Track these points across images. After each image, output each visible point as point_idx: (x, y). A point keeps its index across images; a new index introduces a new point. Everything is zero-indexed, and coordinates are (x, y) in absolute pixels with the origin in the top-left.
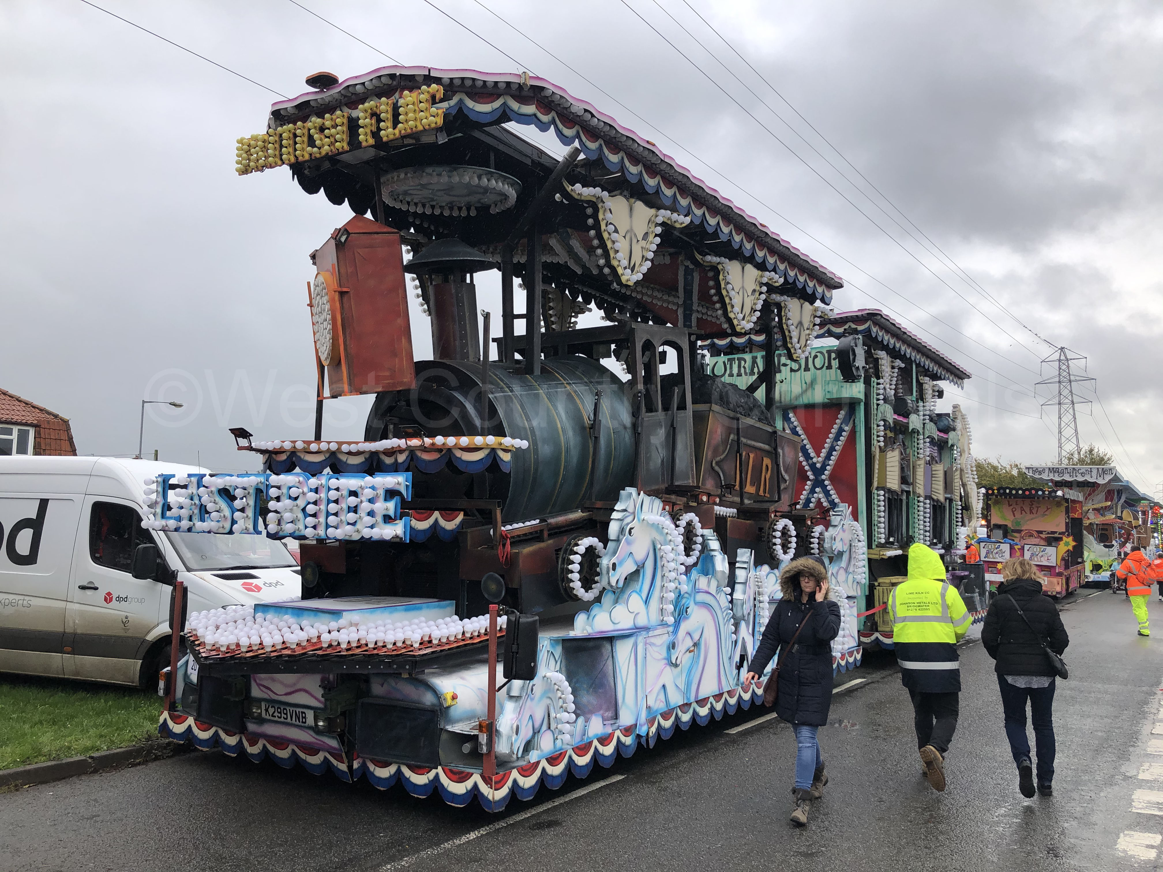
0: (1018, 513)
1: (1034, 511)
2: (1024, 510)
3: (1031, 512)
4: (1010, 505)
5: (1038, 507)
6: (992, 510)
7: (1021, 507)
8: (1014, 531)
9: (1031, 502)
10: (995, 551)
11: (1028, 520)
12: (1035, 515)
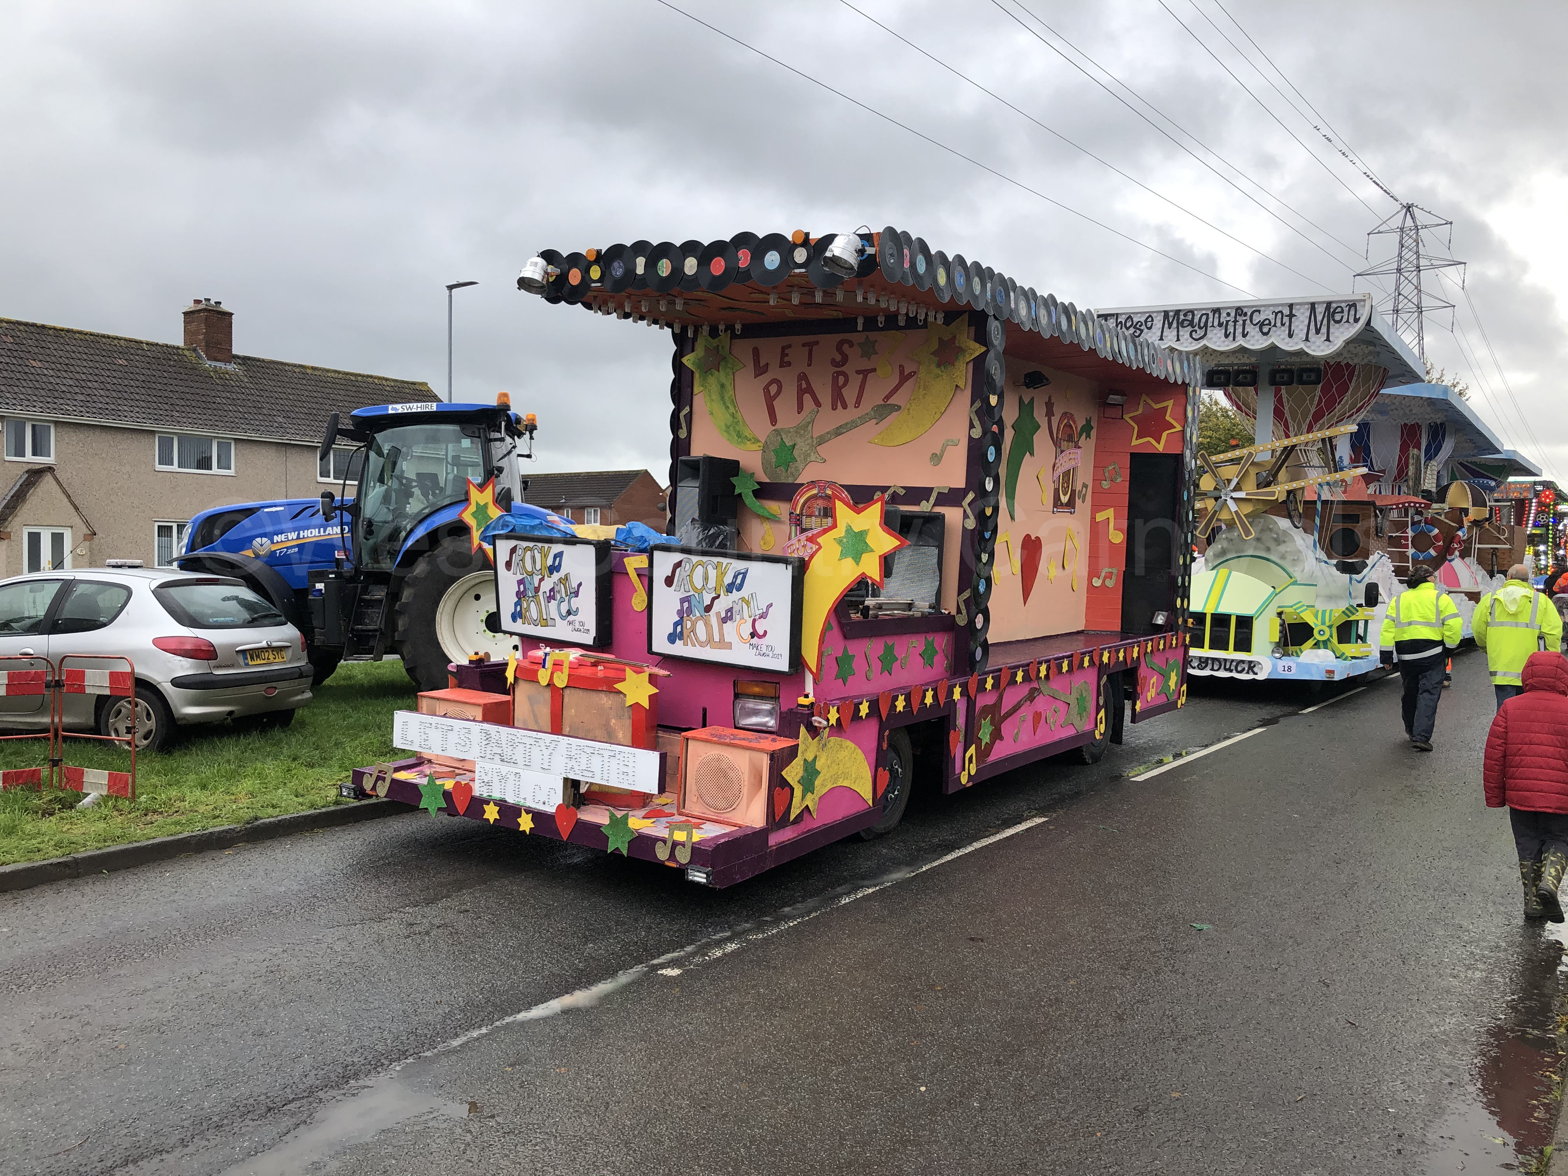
0: (785, 406)
1: (850, 394)
2: (810, 390)
3: (838, 400)
4: (760, 370)
5: (865, 373)
6: (698, 401)
7: (803, 377)
8: (764, 491)
9: (839, 349)
10: (546, 586)
11: (822, 441)
12: (851, 414)
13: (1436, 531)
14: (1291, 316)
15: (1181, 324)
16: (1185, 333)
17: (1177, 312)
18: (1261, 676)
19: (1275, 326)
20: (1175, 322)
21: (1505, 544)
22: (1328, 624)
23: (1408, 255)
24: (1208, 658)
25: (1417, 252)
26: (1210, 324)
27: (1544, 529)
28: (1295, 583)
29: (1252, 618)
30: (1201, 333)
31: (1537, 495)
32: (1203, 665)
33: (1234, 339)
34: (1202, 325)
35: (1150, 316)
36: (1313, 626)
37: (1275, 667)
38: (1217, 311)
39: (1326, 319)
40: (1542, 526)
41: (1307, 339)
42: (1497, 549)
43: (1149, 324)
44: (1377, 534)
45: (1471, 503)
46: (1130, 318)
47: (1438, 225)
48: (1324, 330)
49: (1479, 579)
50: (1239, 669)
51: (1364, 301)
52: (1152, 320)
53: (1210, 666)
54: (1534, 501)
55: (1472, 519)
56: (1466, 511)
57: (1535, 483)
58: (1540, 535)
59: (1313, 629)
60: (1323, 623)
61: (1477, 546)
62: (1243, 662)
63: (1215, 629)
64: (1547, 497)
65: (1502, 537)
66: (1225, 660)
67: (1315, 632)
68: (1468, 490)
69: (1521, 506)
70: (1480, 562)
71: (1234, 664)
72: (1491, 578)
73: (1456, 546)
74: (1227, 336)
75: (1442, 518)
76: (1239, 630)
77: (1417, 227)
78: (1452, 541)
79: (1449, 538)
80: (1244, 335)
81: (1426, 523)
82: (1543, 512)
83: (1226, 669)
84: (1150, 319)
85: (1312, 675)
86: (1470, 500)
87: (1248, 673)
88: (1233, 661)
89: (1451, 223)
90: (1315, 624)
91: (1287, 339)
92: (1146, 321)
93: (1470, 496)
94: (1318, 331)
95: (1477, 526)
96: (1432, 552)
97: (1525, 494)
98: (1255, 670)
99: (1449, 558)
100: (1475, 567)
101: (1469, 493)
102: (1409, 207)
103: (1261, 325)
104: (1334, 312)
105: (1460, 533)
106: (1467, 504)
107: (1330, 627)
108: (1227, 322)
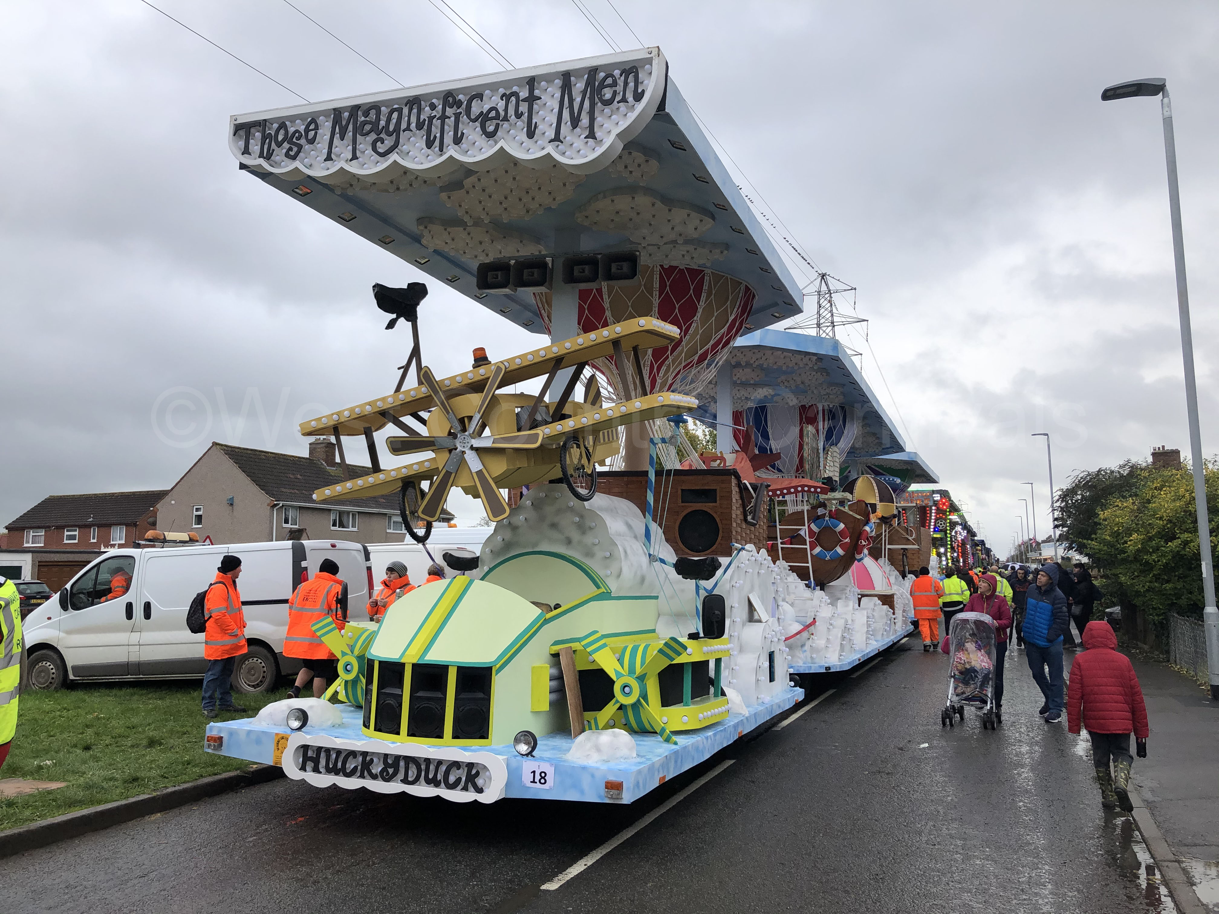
13: (842, 526)
14: (532, 99)
15: (359, 130)
16: (364, 144)
17: (355, 109)
18: (489, 797)
19: (506, 119)
20: (351, 127)
21: (914, 544)
22: (638, 670)
23: (825, 313)
24: (398, 758)
25: (831, 311)
26: (404, 126)
27: (943, 533)
28: (606, 596)
29: (490, 669)
30: (389, 142)
31: (936, 503)
32: (391, 771)
33: (441, 149)
34: (391, 128)
35: (313, 121)
36: (613, 676)
37: (513, 774)
38: (414, 102)
39: (587, 103)
40: (941, 531)
41: (557, 138)
42: (906, 549)
43: (311, 134)
44: (745, 520)
45: (878, 498)
46: (283, 126)
47: (845, 290)
48: (585, 120)
49: (892, 579)
50: (452, 779)
51: (649, 61)
52: (317, 128)
53: (401, 775)
54: (933, 508)
55: (880, 515)
56: (874, 507)
57: (934, 492)
58: (941, 539)
59: (613, 682)
60: (632, 671)
61: (888, 547)
62: (457, 765)
63: (420, 694)
64: (944, 504)
65: (910, 538)
66: (428, 761)
67: (617, 688)
68: (875, 485)
69: (923, 511)
70: (892, 561)
71: (443, 768)
72: (904, 578)
73: (864, 543)
74: (429, 144)
75: (846, 509)
76: (463, 696)
77: (829, 291)
78: (859, 538)
79: (857, 534)
80: (458, 140)
81: (831, 517)
82: (941, 518)
83: (428, 782)
84: (312, 127)
85: (582, 792)
86: (877, 495)
87: (465, 789)
88: (440, 763)
89: (855, 289)
90: (617, 672)
91: (528, 142)
92: (307, 130)
93: (877, 491)
94: (575, 122)
95: (886, 523)
96: (840, 551)
97: (926, 502)
98: (480, 782)
99: (858, 557)
100: (888, 568)
101: (876, 488)
102: (824, 276)
103: (483, 118)
104: (602, 86)
105: (867, 528)
106: (873, 498)
107: (641, 679)
108: (431, 119)
